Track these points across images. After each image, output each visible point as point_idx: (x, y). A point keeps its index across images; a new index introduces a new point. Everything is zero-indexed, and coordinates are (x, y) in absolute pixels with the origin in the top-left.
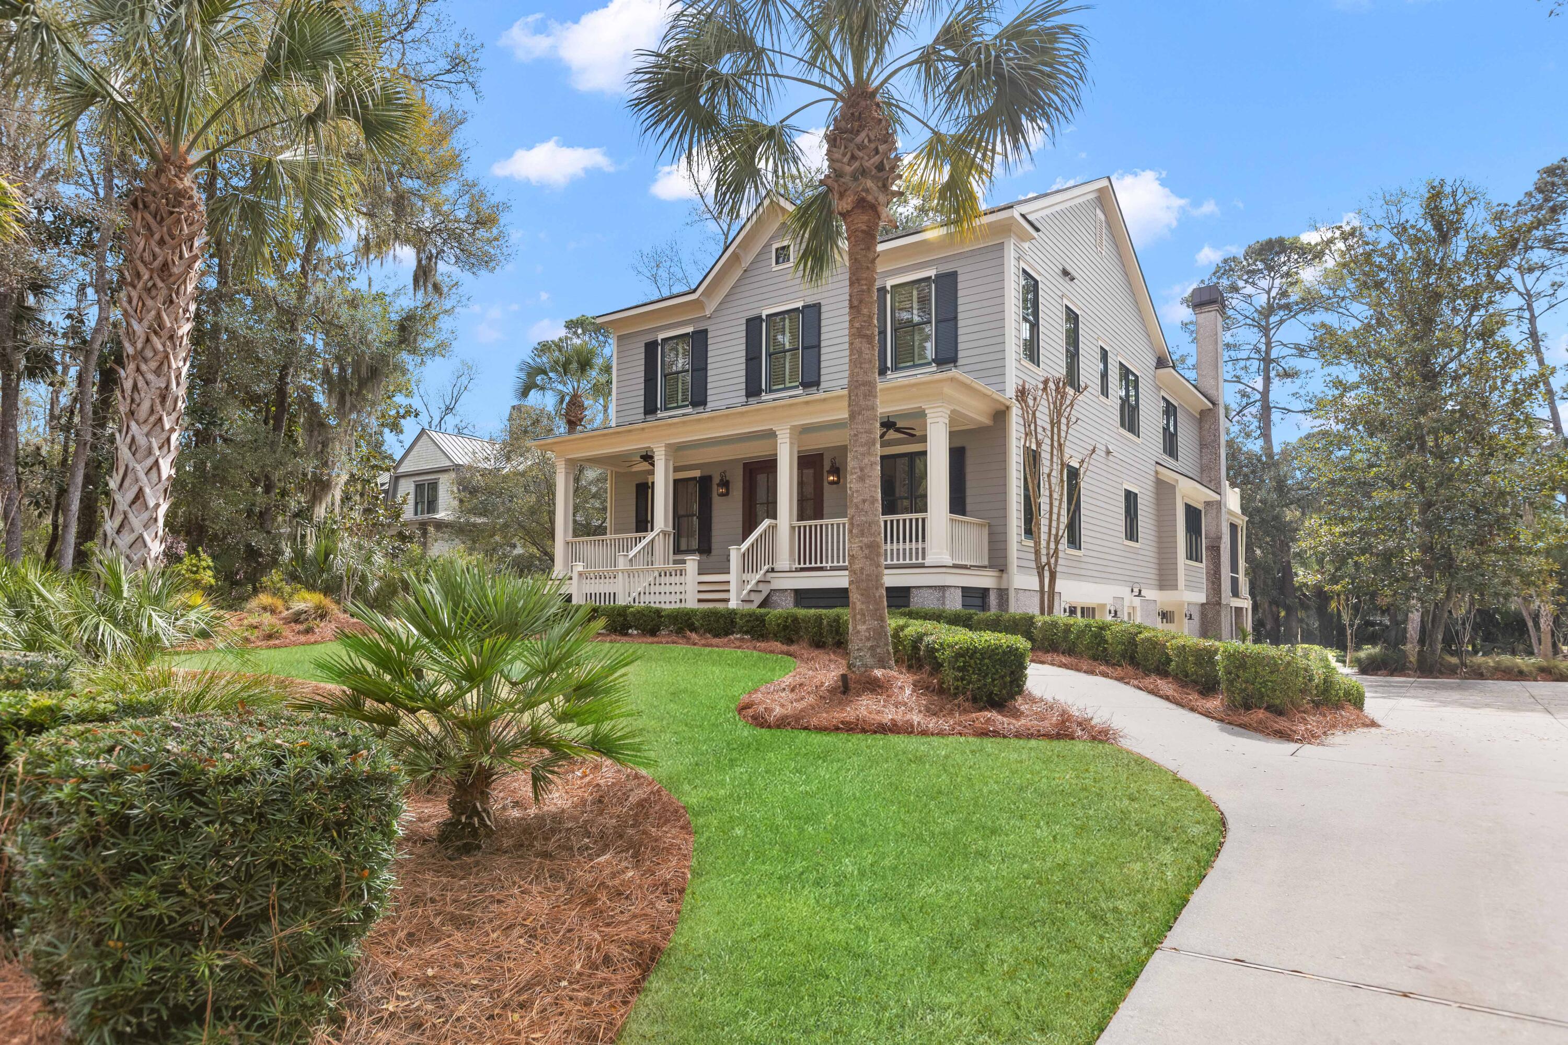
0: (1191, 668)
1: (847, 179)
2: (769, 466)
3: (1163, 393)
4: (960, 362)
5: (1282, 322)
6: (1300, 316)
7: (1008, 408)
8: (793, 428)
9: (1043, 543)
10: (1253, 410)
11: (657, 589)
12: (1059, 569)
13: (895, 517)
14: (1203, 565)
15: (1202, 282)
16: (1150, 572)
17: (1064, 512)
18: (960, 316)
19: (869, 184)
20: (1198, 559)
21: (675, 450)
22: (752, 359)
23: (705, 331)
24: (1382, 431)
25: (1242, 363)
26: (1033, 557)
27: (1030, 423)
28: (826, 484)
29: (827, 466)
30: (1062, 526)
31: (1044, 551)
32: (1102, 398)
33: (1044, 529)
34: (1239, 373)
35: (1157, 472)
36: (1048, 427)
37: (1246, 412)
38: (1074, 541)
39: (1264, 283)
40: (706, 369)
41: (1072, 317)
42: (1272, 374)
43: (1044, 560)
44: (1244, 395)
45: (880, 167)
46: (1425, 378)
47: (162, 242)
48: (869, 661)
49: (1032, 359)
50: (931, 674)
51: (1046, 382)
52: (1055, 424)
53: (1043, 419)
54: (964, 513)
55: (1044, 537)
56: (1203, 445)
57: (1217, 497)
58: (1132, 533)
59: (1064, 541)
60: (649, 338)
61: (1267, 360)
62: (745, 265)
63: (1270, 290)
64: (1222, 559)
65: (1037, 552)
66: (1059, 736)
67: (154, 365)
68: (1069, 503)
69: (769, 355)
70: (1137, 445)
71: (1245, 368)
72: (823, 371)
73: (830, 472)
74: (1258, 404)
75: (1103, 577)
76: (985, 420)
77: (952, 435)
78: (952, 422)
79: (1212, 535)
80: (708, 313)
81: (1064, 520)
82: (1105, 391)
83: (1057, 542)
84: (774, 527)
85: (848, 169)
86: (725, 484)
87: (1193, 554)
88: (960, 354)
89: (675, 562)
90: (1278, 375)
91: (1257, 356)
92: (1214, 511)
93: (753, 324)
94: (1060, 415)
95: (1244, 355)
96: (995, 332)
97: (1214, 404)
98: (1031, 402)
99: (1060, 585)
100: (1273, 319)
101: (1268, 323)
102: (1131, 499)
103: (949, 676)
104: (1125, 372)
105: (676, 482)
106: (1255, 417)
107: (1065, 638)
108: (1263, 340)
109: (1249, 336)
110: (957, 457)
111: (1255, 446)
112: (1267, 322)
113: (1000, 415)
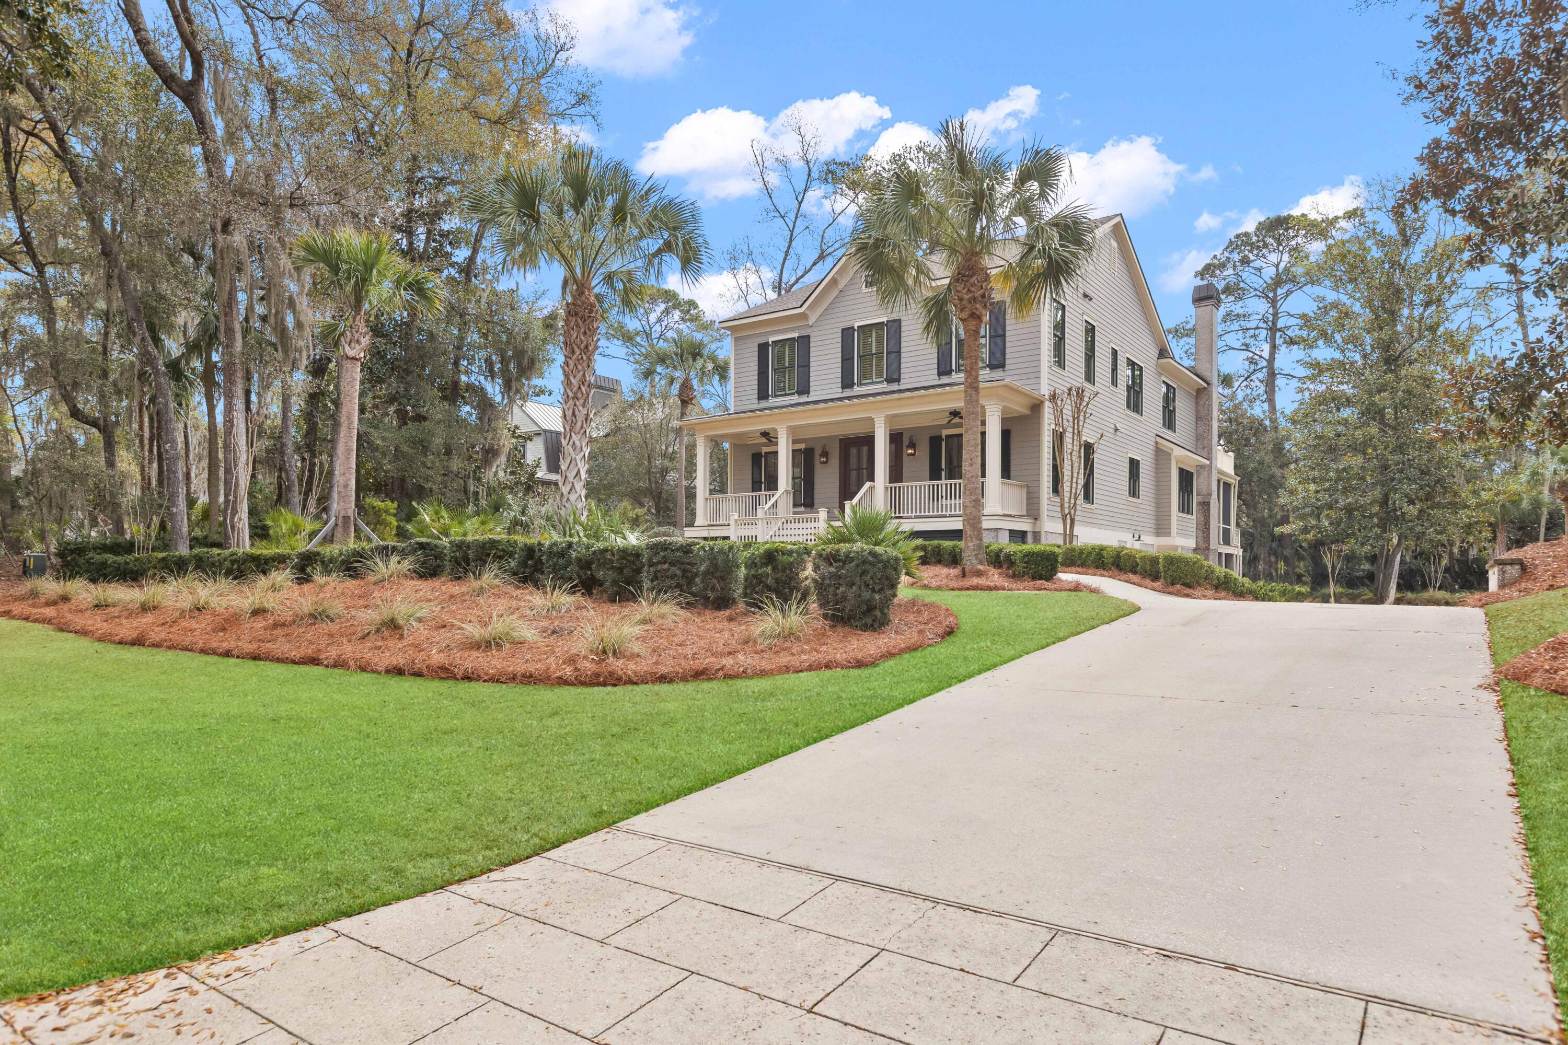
0: (1148, 567)
1: (965, 302)
2: (868, 441)
3: (1163, 378)
4: (1007, 367)
5: (1288, 293)
6: (1305, 289)
7: (1042, 402)
8: (887, 417)
9: (1066, 500)
10: (1260, 375)
11: (785, 532)
12: (1077, 518)
13: (953, 481)
14: (1194, 517)
15: (1215, 257)
16: (1150, 522)
17: (1081, 476)
18: (1007, 334)
19: (978, 306)
20: (1189, 512)
21: (792, 430)
22: (847, 360)
23: (808, 337)
24: (1348, 405)
25: (1252, 332)
26: (1059, 509)
27: (1058, 414)
28: (905, 455)
29: (906, 442)
30: (1080, 487)
31: (1066, 505)
32: (1113, 388)
33: (1067, 489)
34: (1248, 341)
35: (1157, 443)
36: (1071, 419)
37: (1253, 377)
38: (1088, 496)
39: (1273, 258)
40: (809, 366)
41: (1090, 330)
42: (1279, 341)
43: (1067, 511)
44: (1252, 361)
45: (983, 296)
46: (1387, 361)
47: (585, 333)
48: (975, 562)
49: (1060, 366)
50: (1008, 568)
51: (1070, 390)
52: (1076, 418)
53: (1068, 412)
54: (1009, 478)
55: (1067, 495)
56: (1198, 418)
57: (1207, 462)
58: (1134, 491)
59: (1081, 497)
60: (762, 340)
61: (1273, 329)
62: (841, 286)
63: (1278, 264)
64: (1212, 512)
65: (1062, 506)
66: (1075, 590)
67: (582, 401)
68: (1085, 469)
69: (860, 357)
70: (1140, 421)
71: (1254, 336)
72: (902, 371)
73: (908, 447)
74: (1264, 370)
75: (1112, 524)
76: (1026, 411)
77: (1004, 420)
78: (1003, 412)
79: (1204, 492)
80: (811, 323)
81: (1081, 482)
82: (1114, 382)
83: (1076, 499)
84: (873, 488)
85: (966, 297)
86: (825, 454)
87: (1185, 507)
88: (1007, 362)
89: (794, 513)
90: (1285, 342)
91: (1264, 325)
92: (1206, 473)
93: (847, 333)
94: (1079, 411)
95: (1253, 324)
96: (1033, 347)
97: (1208, 384)
98: (1059, 403)
99: (1077, 530)
100: (1280, 291)
101: (1275, 296)
102: (1134, 465)
103: (1020, 567)
104: (1131, 364)
105: (794, 451)
106: (1262, 382)
107: (1080, 557)
108: (1271, 311)
109: (1258, 307)
110: (1006, 436)
111: (1259, 410)
112: (1275, 294)
113: (1036, 407)
